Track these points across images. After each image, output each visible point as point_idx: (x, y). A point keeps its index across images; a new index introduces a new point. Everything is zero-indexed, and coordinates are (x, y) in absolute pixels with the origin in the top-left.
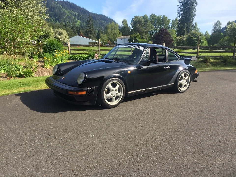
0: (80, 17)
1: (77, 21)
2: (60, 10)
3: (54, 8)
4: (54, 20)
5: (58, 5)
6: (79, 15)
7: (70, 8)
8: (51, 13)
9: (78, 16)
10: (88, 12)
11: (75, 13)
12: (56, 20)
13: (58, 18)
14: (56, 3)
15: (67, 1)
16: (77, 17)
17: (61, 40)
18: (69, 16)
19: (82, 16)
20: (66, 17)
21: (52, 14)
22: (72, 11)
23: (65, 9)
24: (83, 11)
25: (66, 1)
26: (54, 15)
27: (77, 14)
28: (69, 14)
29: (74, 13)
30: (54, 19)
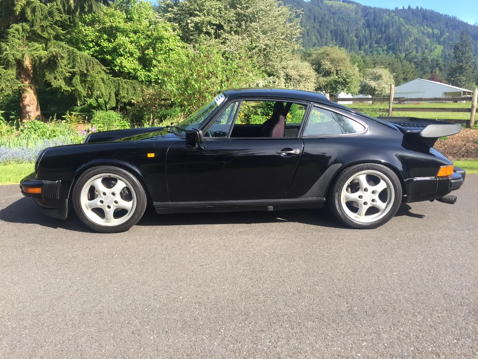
0: (445, 38)
1: (436, 48)
2: (399, 30)
3: (387, 26)
4: (383, 51)
5: (397, 19)
6: (442, 33)
7: (423, 20)
8: (380, 35)
9: (440, 37)
10: (465, 25)
11: (433, 30)
12: (389, 49)
13: (394, 45)
14: (393, 14)
15: (417, 7)
16: (436, 38)
17: (377, 90)
18: (417, 39)
19: (448, 37)
20: (410, 41)
21: (382, 38)
22: (426, 27)
23: (411, 25)
24: (453, 24)
25: (415, 8)
26: (385, 40)
27: (436, 31)
28: (418, 34)
29: (430, 31)
30: (385, 48)
